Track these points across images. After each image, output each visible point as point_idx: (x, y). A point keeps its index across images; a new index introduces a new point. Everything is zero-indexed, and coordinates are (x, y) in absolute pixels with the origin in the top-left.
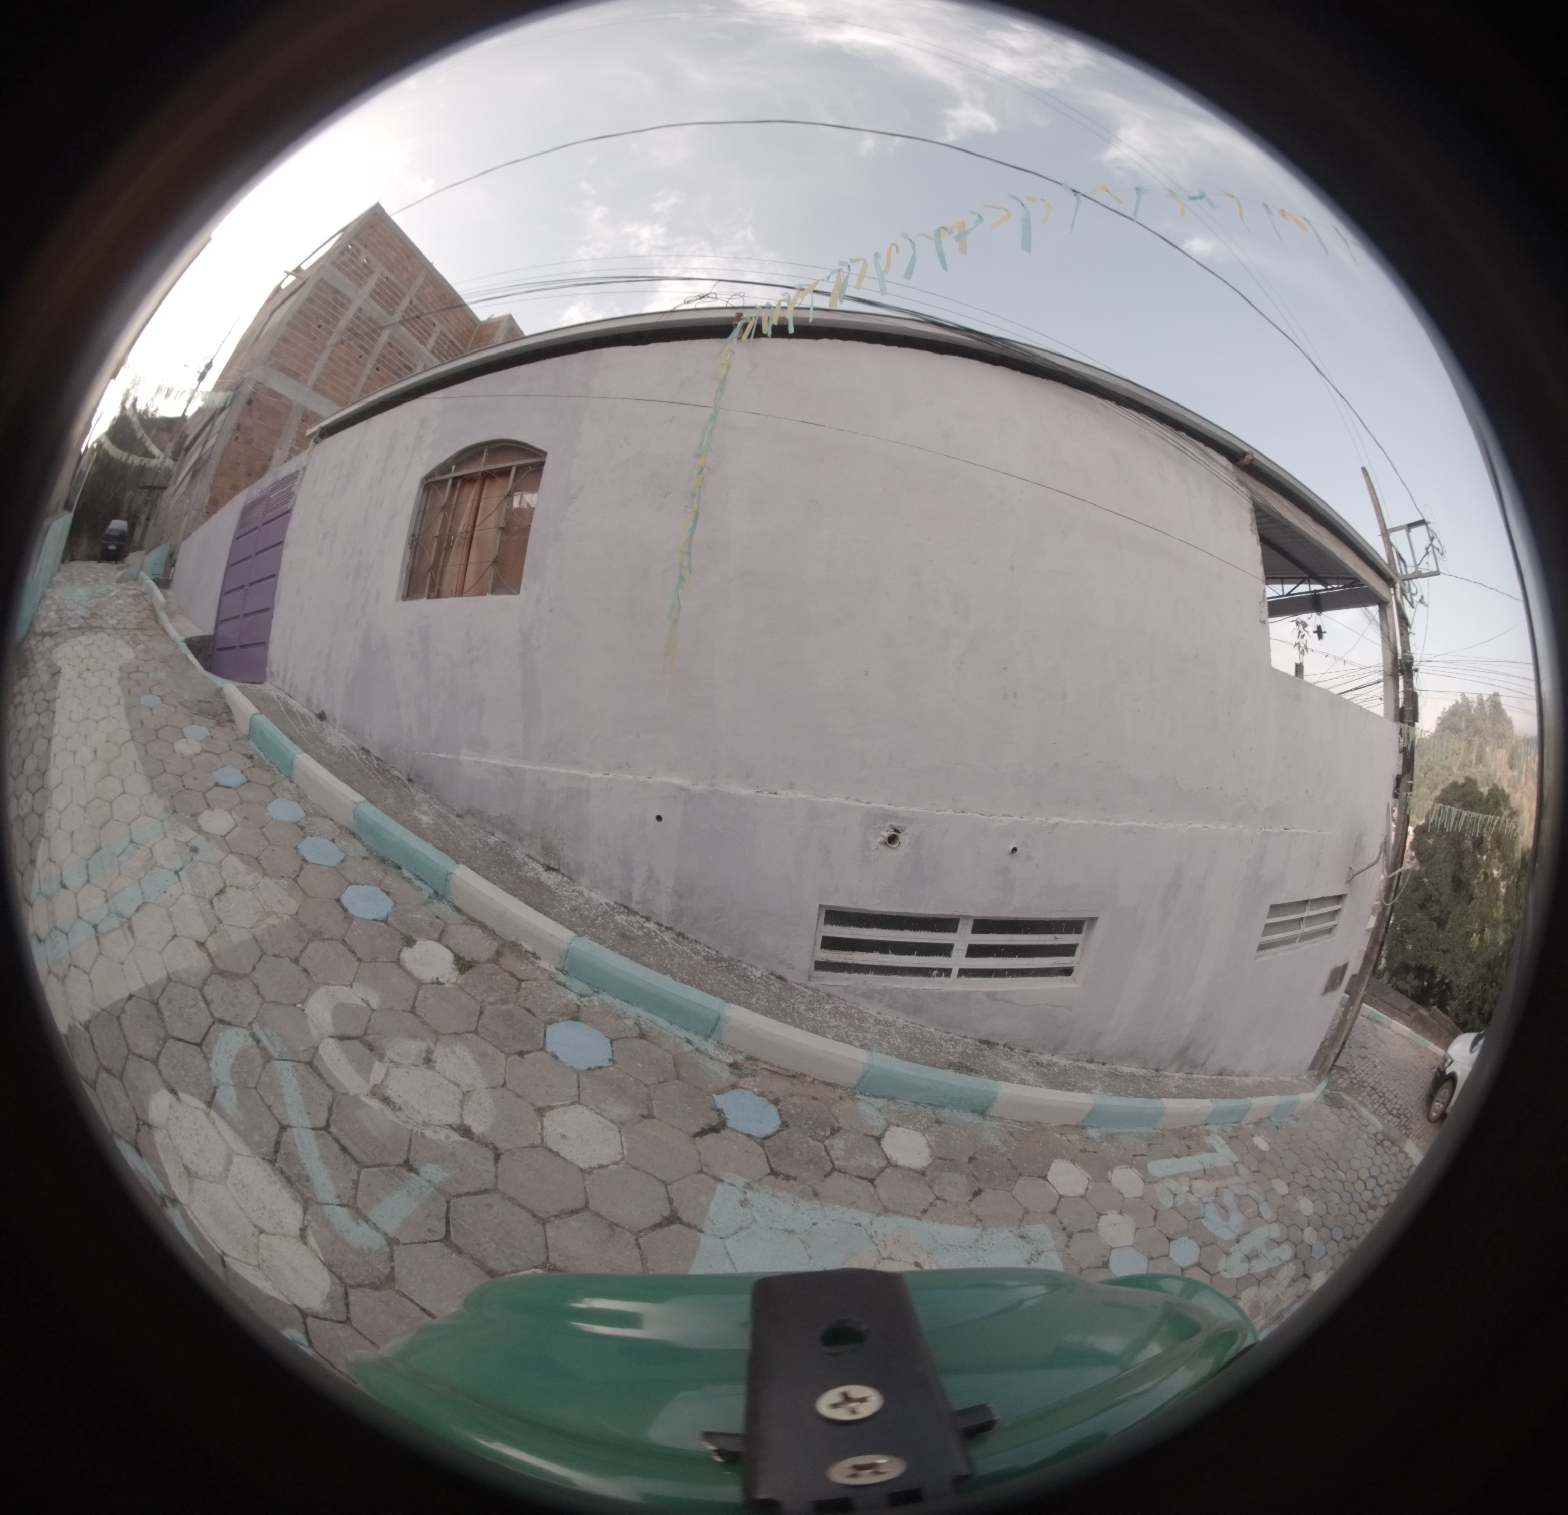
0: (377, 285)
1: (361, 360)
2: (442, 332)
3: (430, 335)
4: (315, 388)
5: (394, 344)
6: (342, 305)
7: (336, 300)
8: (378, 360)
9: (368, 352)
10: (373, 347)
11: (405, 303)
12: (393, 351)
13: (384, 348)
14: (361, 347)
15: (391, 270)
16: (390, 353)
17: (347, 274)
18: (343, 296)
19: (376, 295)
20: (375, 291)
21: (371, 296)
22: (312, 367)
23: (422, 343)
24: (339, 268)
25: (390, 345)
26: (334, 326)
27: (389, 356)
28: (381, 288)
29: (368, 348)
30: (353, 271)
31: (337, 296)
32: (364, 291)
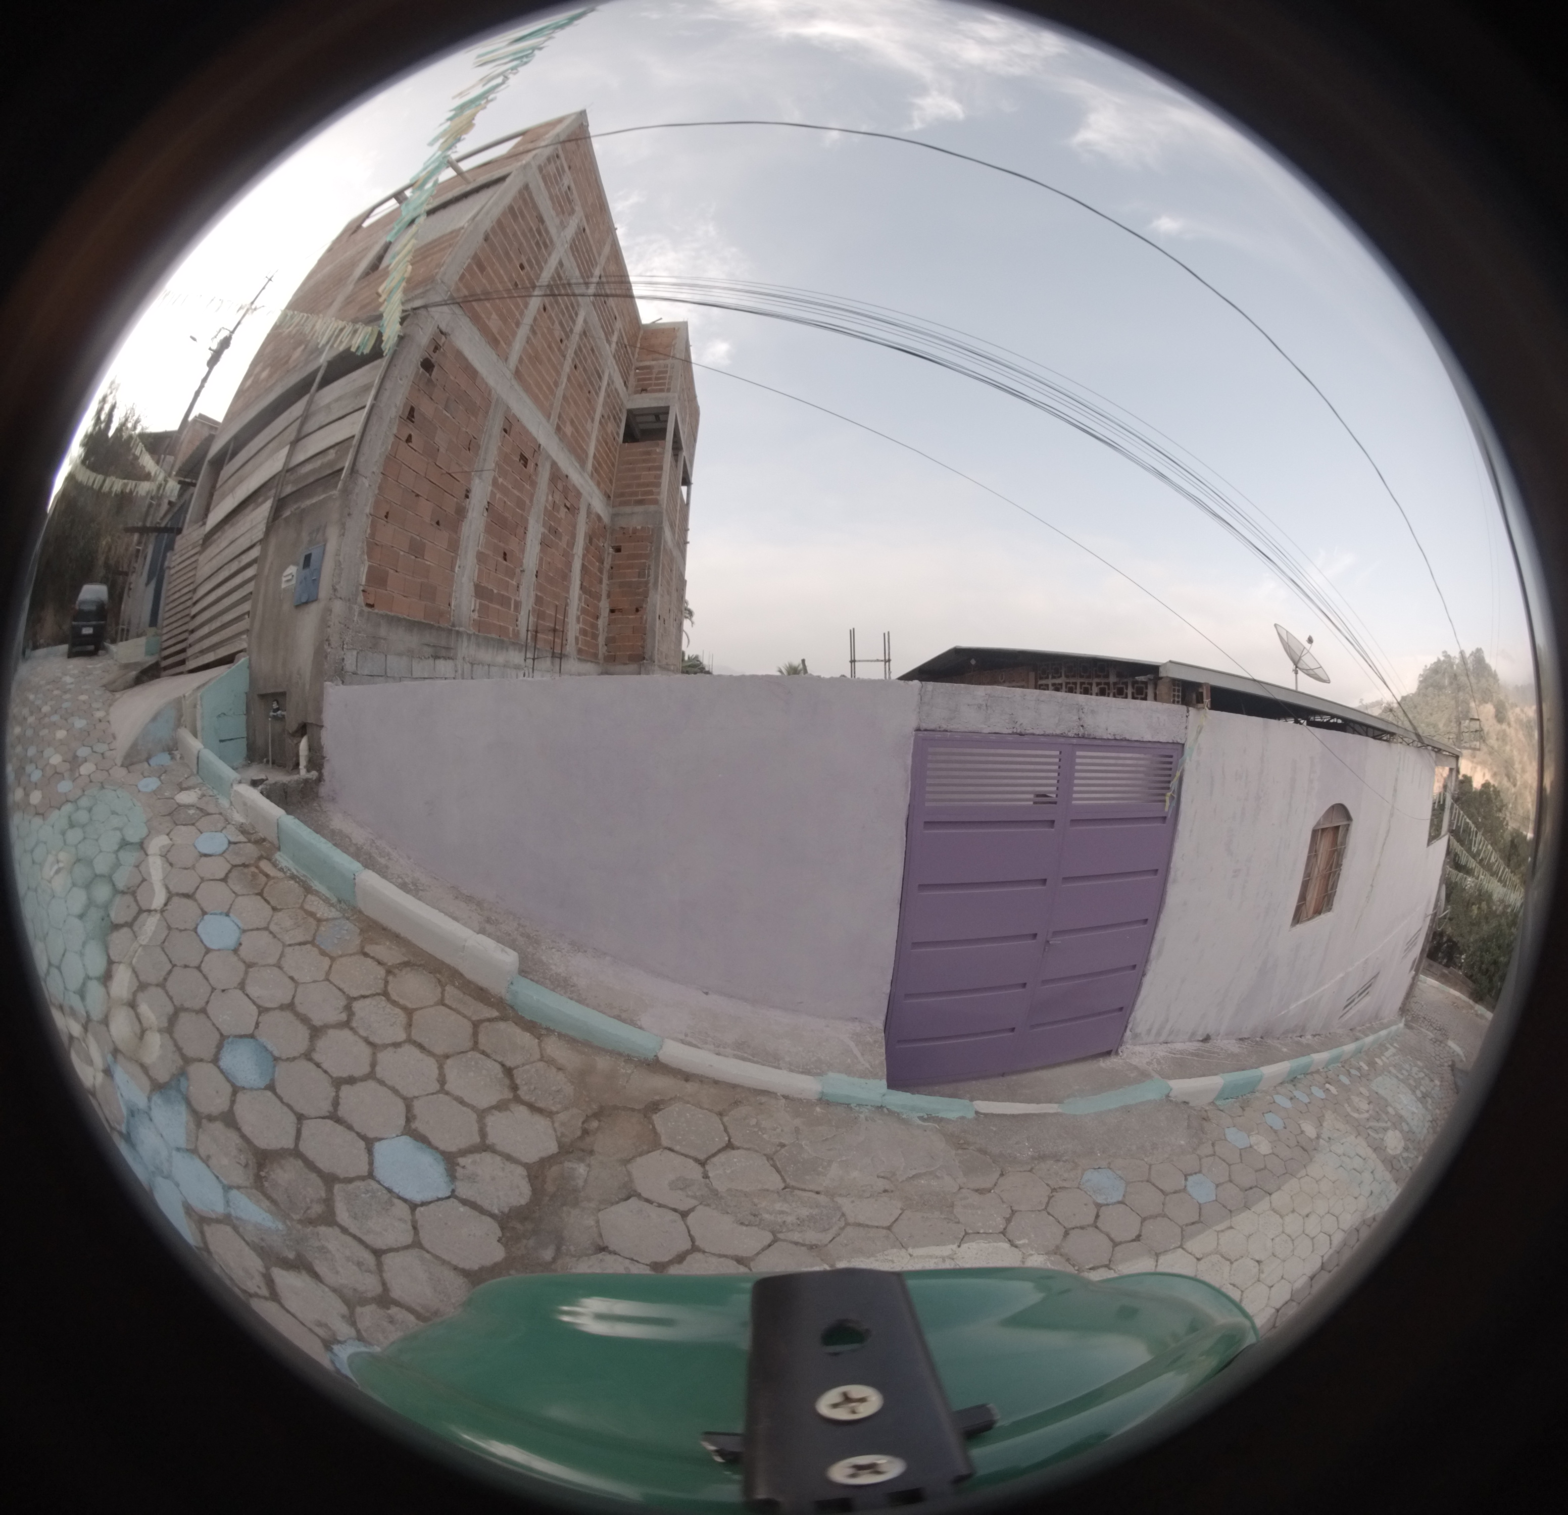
0: (576, 234)
1: (561, 346)
2: (620, 331)
3: (613, 332)
4: (517, 374)
5: (588, 334)
6: (545, 245)
7: (539, 232)
8: (576, 354)
10: (571, 330)
12: (587, 344)
13: (581, 337)
14: (562, 325)
15: (587, 218)
17: (549, 193)
18: (546, 230)
19: (575, 248)
20: (574, 242)
21: (571, 247)
22: (514, 336)
23: (607, 340)
24: (544, 180)
25: (585, 333)
26: (538, 275)
27: (584, 350)
28: (579, 241)
29: (568, 330)
30: (557, 196)
31: (541, 227)
32: (565, 237)
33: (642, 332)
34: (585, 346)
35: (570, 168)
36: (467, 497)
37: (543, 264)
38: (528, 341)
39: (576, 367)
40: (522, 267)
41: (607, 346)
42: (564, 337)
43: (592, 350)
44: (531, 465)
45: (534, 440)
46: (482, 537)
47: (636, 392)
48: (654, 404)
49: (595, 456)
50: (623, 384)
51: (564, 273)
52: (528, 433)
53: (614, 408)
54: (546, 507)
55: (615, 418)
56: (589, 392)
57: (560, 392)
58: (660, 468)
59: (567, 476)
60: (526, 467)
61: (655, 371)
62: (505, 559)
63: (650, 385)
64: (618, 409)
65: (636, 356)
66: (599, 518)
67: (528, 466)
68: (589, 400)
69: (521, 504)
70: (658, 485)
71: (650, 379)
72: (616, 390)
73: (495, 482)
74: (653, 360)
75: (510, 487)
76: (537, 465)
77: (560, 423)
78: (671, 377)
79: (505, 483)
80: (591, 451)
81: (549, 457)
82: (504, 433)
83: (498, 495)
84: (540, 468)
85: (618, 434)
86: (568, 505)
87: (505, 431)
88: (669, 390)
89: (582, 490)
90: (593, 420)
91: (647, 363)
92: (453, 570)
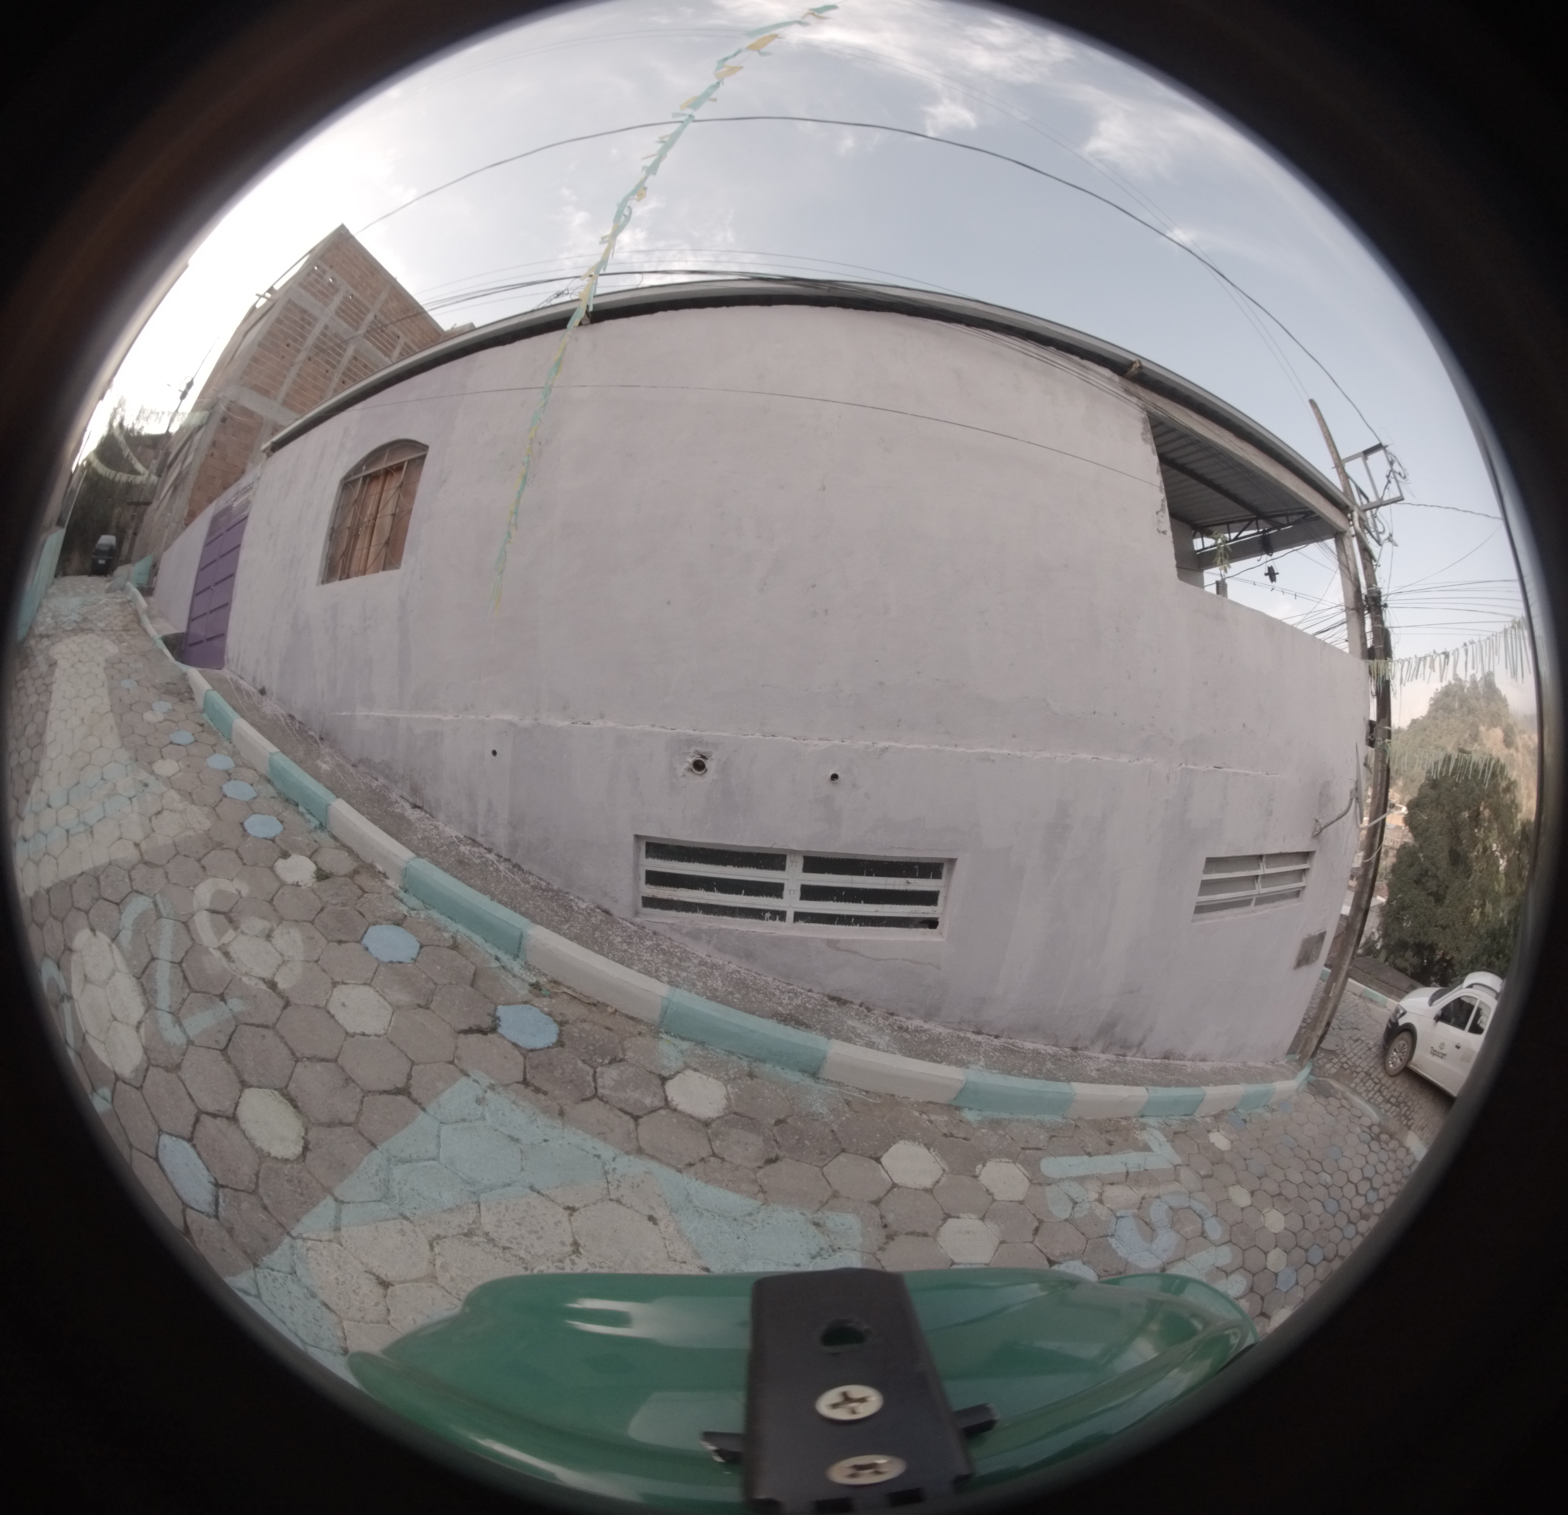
0: (342, 303)
1: (327, 375)
2: (406, 344)
3: (394, 347)
4: (285, 403)
5: (359, 358)
6: (309, 324)
7: (303, 319)
8: (344, 374)
9: (334, 367)
10: (339, 362)
11: (370, 317)
12: (359, 365)
13: (350, 362)
14: (328, 362)
15: (355, 287)
16: (355, 366)
17: (314, 294)
18: (310, 315)
19: (341, 312)
20: (340, 308)
21: (337, 313)
22: (281, 383)
23: (386, 355)
24: (305, 288)
25: (355, 358)
26: (302, 344)
27: (354, 369)
28: (346, 305)
30: (322, 292)
31: (305, 315)
32: (330, 309)
33: (442, 336)
35: (331, 267)
37: (307, 335)
51: (331, 331)
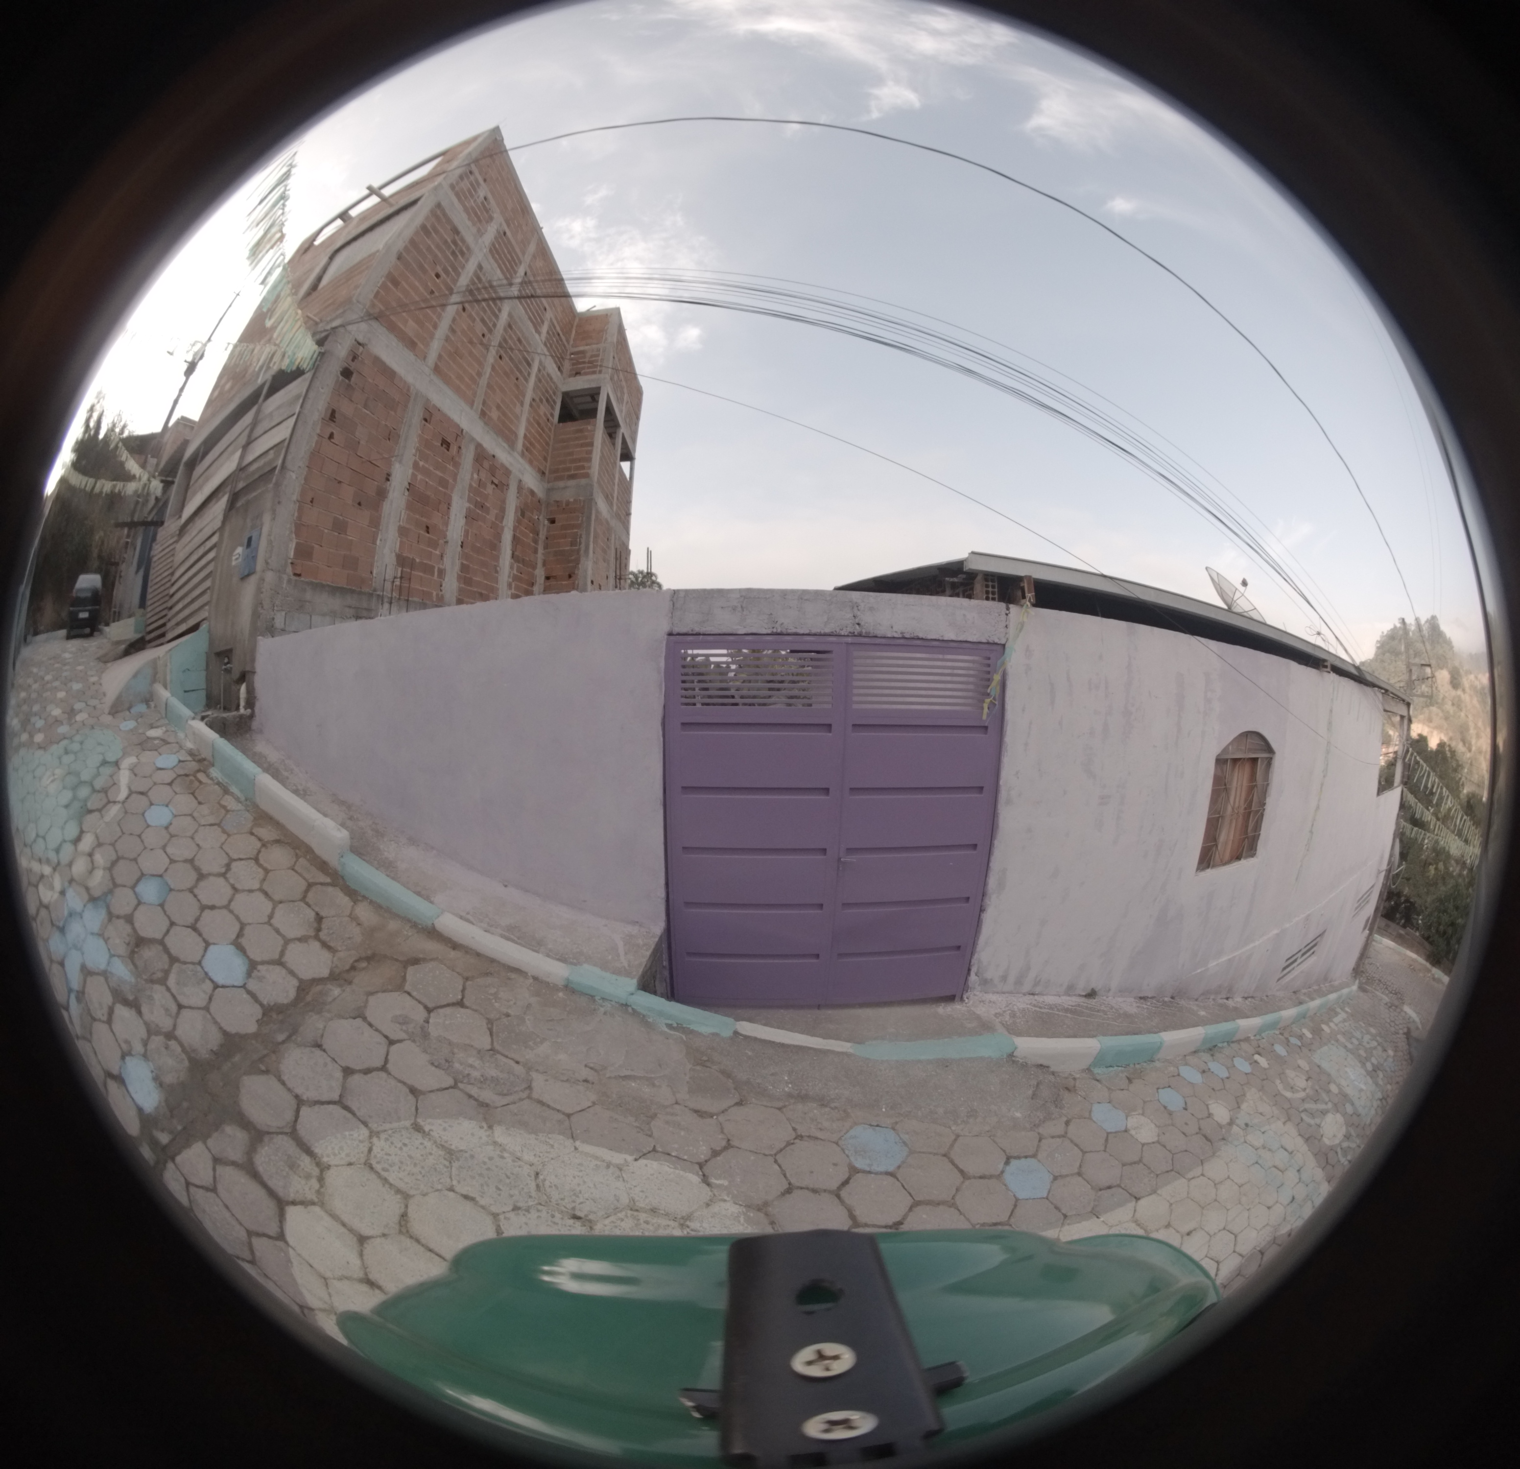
0: (496, 238)
1: (485, 341)
2: (551, 319)
3: (543, 322)
4: (437, 370)
5: (514, 327)
6: (462, 253)
8: (501, 345)
11: (521, 271)
14: (483, 321)
15: (508, 223)
17: (466, 210)
18: (463, 241)
19: (494, 250)
20: (494, 245)
21: (491, 251)
23: (536, 329)
24: (457, 195)
25: (510, 326)
26: (455, 281)
27: (510, 341)
28: (499, 244)
29: (491, 325)
30: (472, 208)
31: (456, 237)
32: (484, 242)
33: (577, 320)
34: (511, 337)
35: (485, 180)
36: (388, 480)
37: (460, 270)
38: (447, 339)
39: (500, 357)
40: (438, 276)
41: (537, 336)
42: (485, 331)
43: (519, 340)
44: (454, 449)
45: (457, 426)
46: (403, 513)
47: (570, 376)
48: (586, 386)
49: (525, 436)
50: (557, 369)
51: (484, 275)
52: (449, 420)
53: (547, 391)
54: (471, 485)
55: (547, 400)
56: (517, 379)
57: (483, 381)
58: (591, 444)
59: (494, 456)
60: (448, 450)
61: (588, 355)
62: (428, 532)
63: (584, 368)
64: (551, 392)
65: (572, 342)
66: (532, 493)
67: (450, 450)
68: (517, 386)
69: (443, 483)
70: (589, 460)
71: (584, 363)
72: (548, 375)
73: (416, 466)
74: (587, 345)
75: (431, 468)
76: (460, 448)
77: (484, 409)
78: (602, 360)
79: (427, 466)
80: (521, 432)
81: (472, 439)
82: (424, 422)
83: (419, 477)
84: (463, 450)
85: (552, 415)
86: (496, 481)
87: (426, 420)
88: (600, 372)
89: (511, 468)
90: (522, 404)
91: (581, 348)
92: (374, 543)
